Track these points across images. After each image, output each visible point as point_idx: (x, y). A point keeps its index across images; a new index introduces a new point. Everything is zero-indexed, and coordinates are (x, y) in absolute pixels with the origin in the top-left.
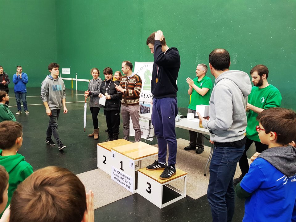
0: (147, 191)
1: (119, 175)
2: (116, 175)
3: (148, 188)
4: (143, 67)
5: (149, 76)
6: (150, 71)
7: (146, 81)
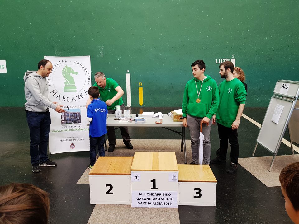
0: (195, 197)
1: (148, 197)
2: (143, 199)
3: (197, 193)
4: (59, 63)
5: (71, 74)
6: (71, 67)
7: (67, 80)
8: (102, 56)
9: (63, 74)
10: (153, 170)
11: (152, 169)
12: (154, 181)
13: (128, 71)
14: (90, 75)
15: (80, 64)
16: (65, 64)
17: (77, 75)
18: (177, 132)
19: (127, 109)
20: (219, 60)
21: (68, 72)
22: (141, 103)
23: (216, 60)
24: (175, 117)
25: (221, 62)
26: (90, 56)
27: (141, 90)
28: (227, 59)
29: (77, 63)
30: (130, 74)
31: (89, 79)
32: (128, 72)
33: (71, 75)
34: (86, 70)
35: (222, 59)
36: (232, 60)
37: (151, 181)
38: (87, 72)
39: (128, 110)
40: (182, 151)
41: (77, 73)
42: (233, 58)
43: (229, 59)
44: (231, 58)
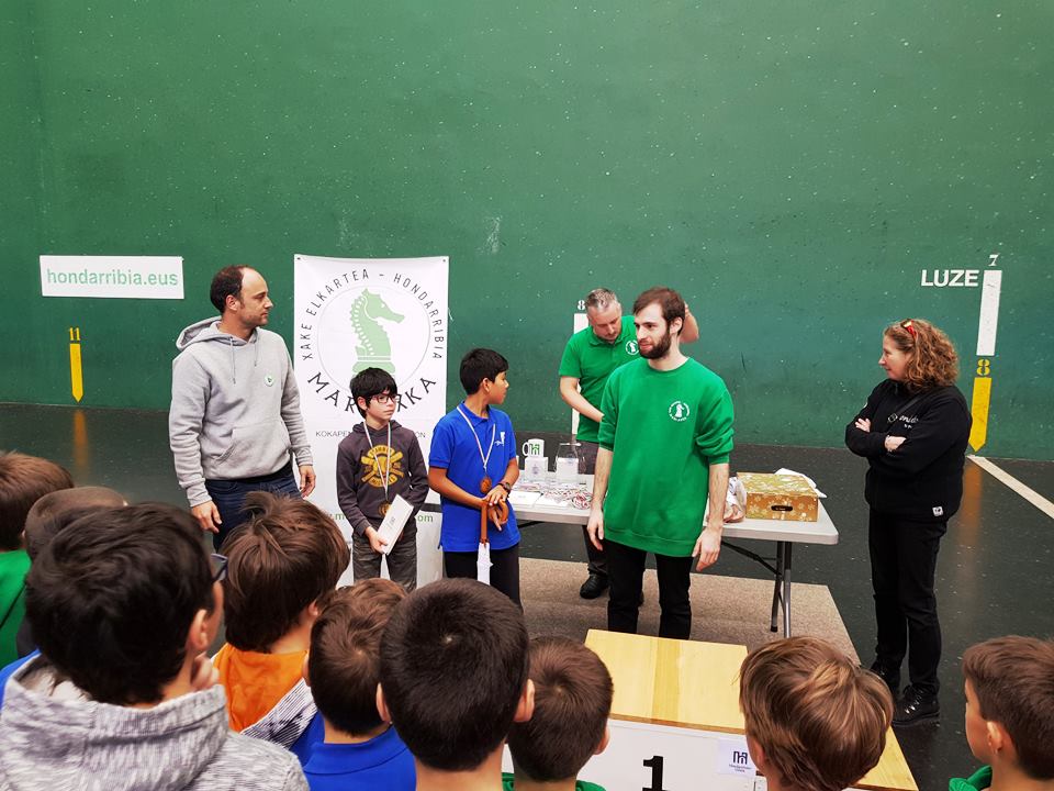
4: (342, 281)
5: (381, 321)
6: (382, 297)
7: (367, 341)
8: (495, 251)
9: (351, 319)
10: (654, 721)
11: (650, 716)
12: (656, 764)
14: (444, 326)
15: (412, 285)
16: (362, 282)
17: (399, 322)
18: (755, 557)
19: (568, 453)
20: (937, 272)
21: (368, 312)
23: (924, 272)
24: (751, 498)
25: (941, 280)
26: (447, 258)
28: (968, 272)
29: (402, 281)
31: (440, 339)
33: (380, 323)
34: (432, 308)
35: (947, 272)
36: (987, 273)
37: (646, 763)
38: (435, 312)
39: (570, 457)
40: (774, 629)
41: (399, 318)
42: (992, 268)
43: (977, 272)
44: (984, 266)
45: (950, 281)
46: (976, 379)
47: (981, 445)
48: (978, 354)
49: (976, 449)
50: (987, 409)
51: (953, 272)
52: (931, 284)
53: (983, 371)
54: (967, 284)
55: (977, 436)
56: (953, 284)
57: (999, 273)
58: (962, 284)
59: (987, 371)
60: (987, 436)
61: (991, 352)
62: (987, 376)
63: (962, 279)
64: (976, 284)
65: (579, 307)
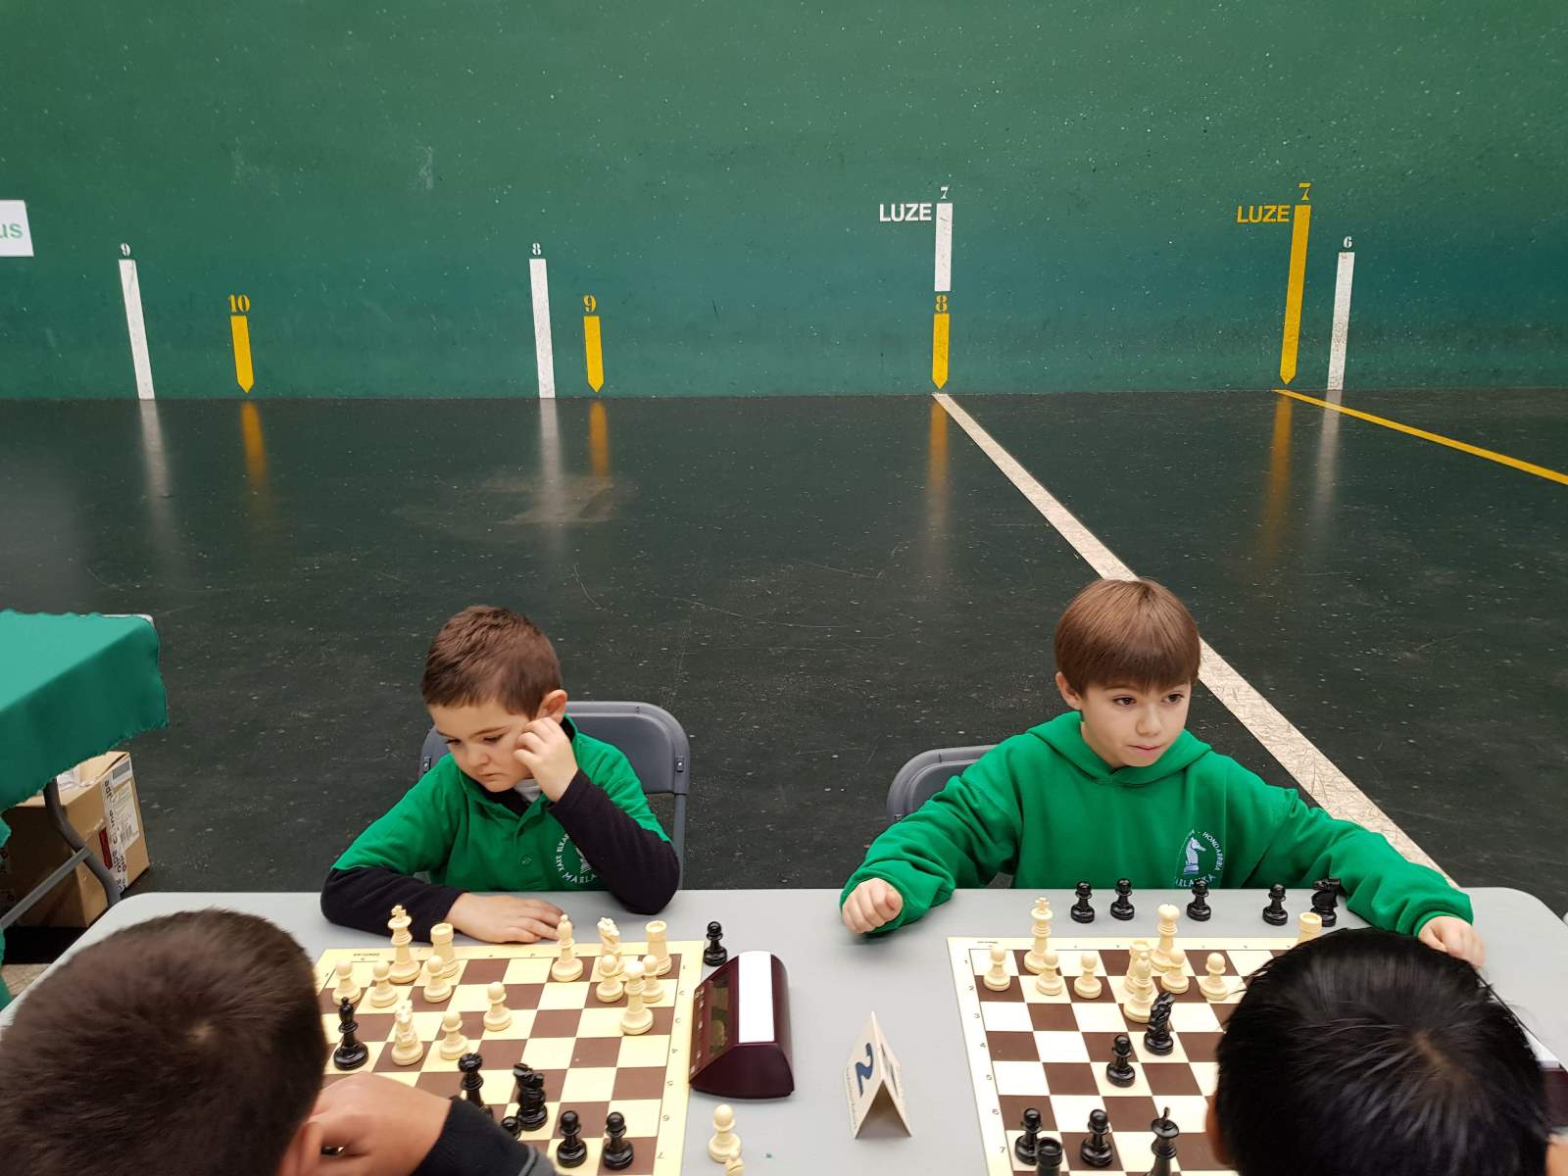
8: (430, 186)
13: (536, 248)
20: (893, 206)
22: (596, 378)
23: (882, 206)
25: (898, 214)
27: (592, 326)
28: (922, 205)
30: (544, 261)
32: (539, 252)
35: (902, 206)
36: (939, 205)
42: (944, 201)
43: (930, 205)
44: (935, 200)
45: (906, 214)
46: (936, 316)
47: (944, 382)
48: (936, 290)
49: (939, 387)
50: (947, 346)
51: (908, 206)
52: (889, 220)
53: (941, 307)
54: (922, 218)
55: (940, 372)
56: (908, 218)
57: (951, 205)
58: (917, 219)
59: (945, 307)
60: (949, 374)
61: (948, 289)
62: (946, 312)
63: (917, 213)
64: (929, 219)
65: (534, 252)
